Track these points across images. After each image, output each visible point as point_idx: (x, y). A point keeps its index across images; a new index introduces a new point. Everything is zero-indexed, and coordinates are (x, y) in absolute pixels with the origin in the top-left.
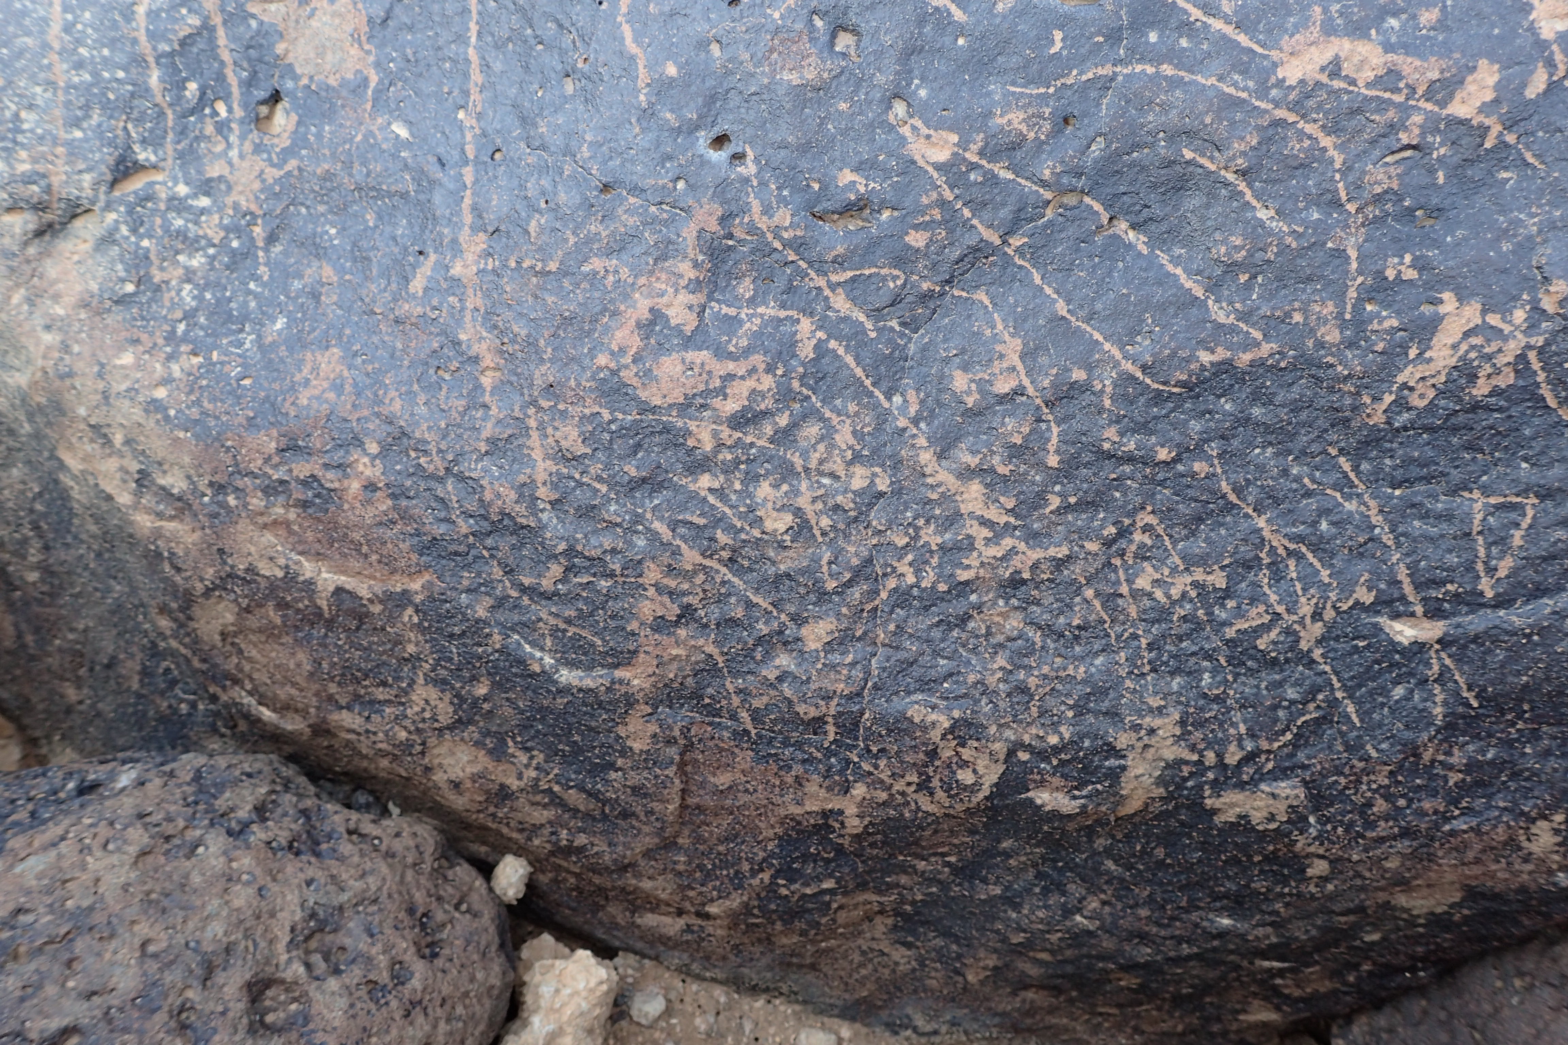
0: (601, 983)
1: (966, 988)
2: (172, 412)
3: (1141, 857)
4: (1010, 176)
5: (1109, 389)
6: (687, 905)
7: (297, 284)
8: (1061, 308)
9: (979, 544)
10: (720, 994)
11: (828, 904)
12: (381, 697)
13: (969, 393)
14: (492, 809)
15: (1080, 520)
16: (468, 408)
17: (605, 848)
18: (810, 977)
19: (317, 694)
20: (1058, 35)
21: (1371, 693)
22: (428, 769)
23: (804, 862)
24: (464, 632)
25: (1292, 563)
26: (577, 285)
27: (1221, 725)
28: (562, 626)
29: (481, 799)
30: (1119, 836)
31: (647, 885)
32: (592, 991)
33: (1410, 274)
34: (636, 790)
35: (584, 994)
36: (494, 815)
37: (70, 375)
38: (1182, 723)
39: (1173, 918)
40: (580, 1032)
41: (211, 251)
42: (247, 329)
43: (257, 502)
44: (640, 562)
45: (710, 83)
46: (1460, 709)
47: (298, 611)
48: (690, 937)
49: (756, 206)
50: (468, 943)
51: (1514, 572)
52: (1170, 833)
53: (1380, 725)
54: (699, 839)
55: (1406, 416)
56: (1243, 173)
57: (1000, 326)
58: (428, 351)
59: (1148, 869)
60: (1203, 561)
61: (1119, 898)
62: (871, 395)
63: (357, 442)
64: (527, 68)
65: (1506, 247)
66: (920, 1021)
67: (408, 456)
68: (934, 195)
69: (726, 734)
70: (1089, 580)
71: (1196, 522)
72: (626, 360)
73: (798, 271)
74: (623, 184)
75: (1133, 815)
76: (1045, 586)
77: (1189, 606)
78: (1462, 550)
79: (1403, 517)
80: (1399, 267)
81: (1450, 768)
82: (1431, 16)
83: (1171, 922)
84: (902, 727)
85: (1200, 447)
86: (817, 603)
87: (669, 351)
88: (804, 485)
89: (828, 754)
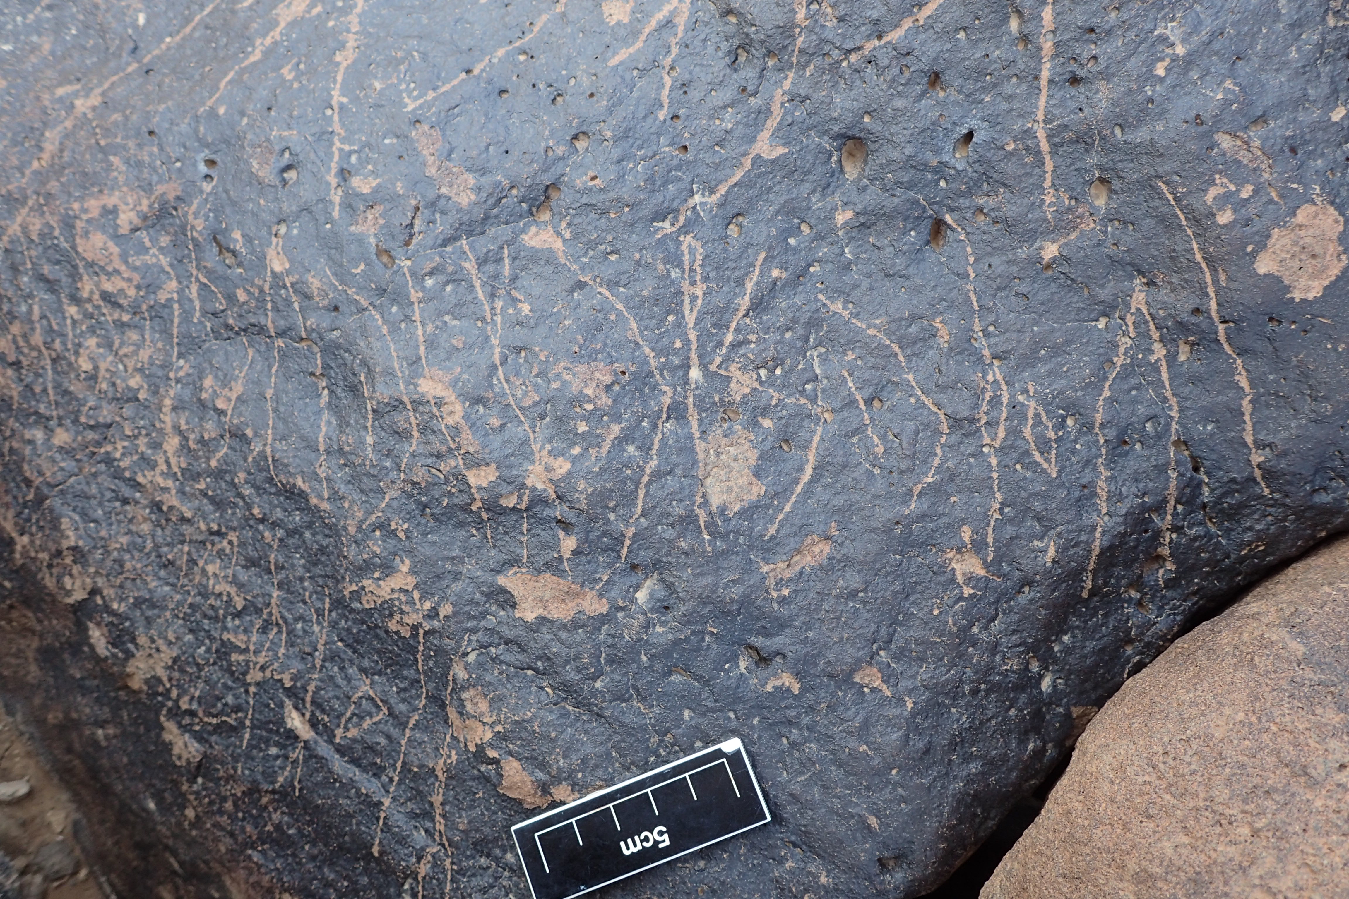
1: (45, 721)
4: (297, 308)
5: (255, 453)
7: (35, 38)
8: (269, 393)
9: (158, 470)
13: (207, 391)
15: (208, 508)
16: (16, 168)
20: (362, 266)
21: (261, 737)
26: (102, 161)
27: (191, 681)
33: (402, 535)
38: (175, 660)
44: (16, 317)
45: (229, 133)
46: (289, 789)
49: (195, 207)
51: (354, 740)
52: (147, 721)
53: (252, 759)
55: (359, 605)
56: (374, 411)
57: (243, 375)
58: (32, 125)
60: (240, 586)
61: (121, 740)
62: (172, 347)
64: (202, 48)
65: (448, 566)
66: (19, 719)
68: (261, 283)
70: (191, 541)
71: (251, 563)
72: (85, 217)
73: (189, 256)
74: (159, 139)
75: (134, 692)
76: (171, 524)
77: (219, 603)
78: (342, 704)
79: (332, 659)
80: (400, 525)
81: (270, 819)
82: (496, 423)
83: (132, 779)
84: (55, 524)
85: (274, 525)
86: (73, 422)
87: (104, 232)
88: (110, 358)
89: (25, 505)
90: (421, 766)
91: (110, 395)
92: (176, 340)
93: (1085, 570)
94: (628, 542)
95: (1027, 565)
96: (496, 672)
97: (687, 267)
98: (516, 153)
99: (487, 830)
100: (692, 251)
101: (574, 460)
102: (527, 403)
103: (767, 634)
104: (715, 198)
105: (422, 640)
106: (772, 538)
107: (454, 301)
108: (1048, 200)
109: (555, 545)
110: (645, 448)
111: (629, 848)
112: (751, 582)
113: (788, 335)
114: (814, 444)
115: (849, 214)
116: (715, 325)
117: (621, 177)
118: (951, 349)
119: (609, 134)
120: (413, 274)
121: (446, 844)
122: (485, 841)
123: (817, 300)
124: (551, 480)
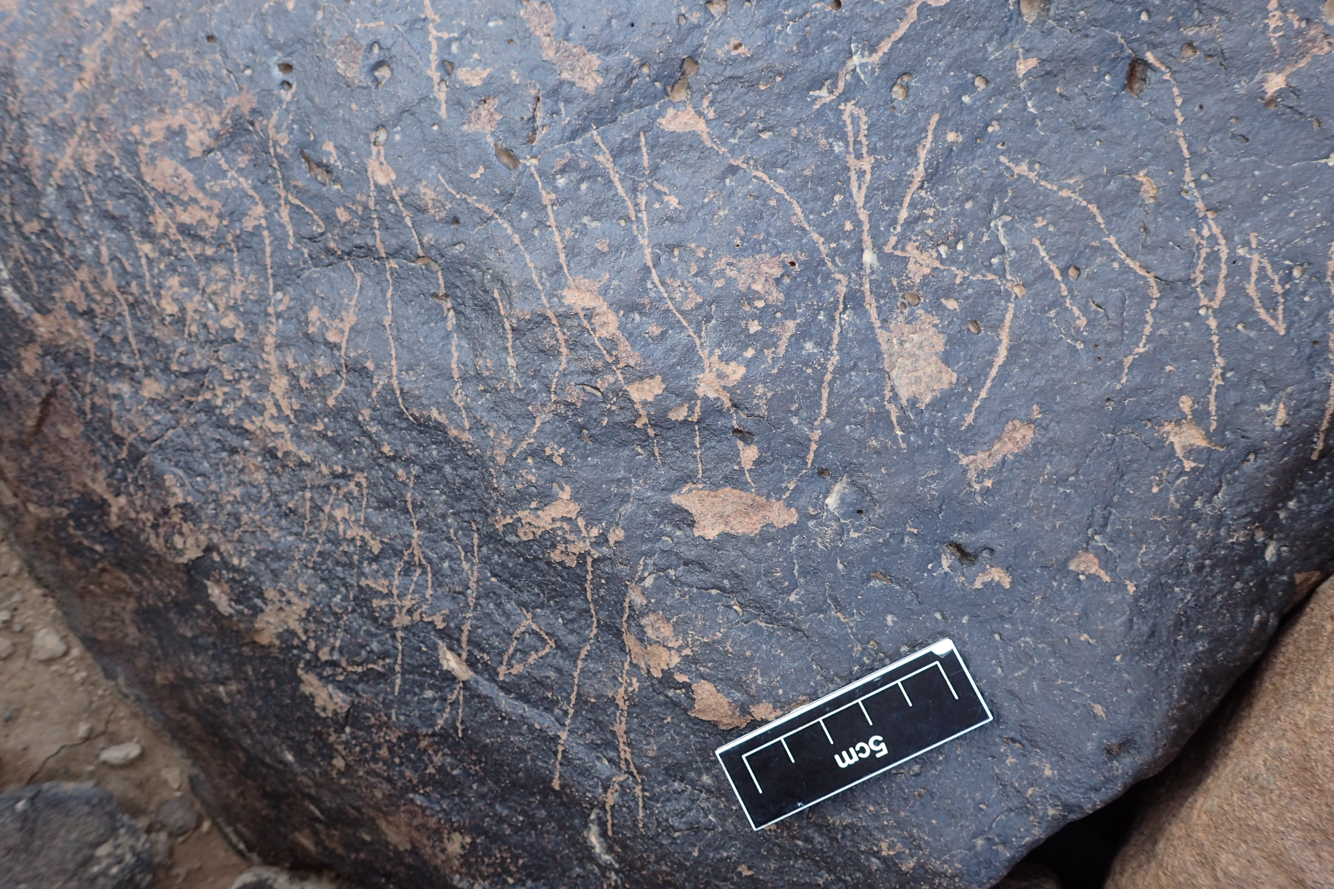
1: (153, 682)
3: (263, 678)
4: (409, 224)
5: (379, 387)
6: (20, 493)
8: (387, 320)
9: (267, 415)
10: (16, 565)
11: (97, 561)
15: (329, 450)
16: (56, 92)
18: (77, 601)
20: (481, 170)
21: (414, 682)
23: (89, 522)
26: (157, 76)
27: (329, 631)
28: (23, 261)
33: (558, 461)
34: (17, 395)
38: (309, 612)
39: (266, 732)
44: (81, 262)
45: (303, 30)
46: (451, 731)
48: (14, 514)
49: (275, 120)
51: (520, 676)
52: (279, 675)
53: (407, 704)
54: (41, 458)
55: (514, 538)
56: (513, 330)
58: (64, 41)
59: (265, 689)
60: (375, 529)
61: (247, 695)
62: (267, 280)
65: (614, 489)
66: (122, 682)
67: (6, 89)
68: (364, 199)
69: (75, 404)
70: (312, 487)
71: (384, 504)
72: (147, 141)
73: (274, 176)
74: (221, 44)
75: (263, 647)
76: (287, 470)
77: (352, 548)
78: (503, 640)
79: (487, 596)
80: (555, 451)
81: (432, 762)
82: (656, 330)
83: (264, 733)
84: (157, 481)
85: (408, 462)
86: (162, 371)
87: (173, 157)
88: (197, 298)
89: (118, 464)
90: (599, 697)
91: (202, 338)
92: (270, 271)
93: (1317, 430)
94: (814, 447)
95: (1254, 433)
96: (677, 595)
97: (851, 140)
98: (643, 25)
99: (679, 755)
100: (855, 120)
101: (749, 363)
102: (689, 306)
103: (971, 528)
104: (876, 58)
105: (590, 568)
106: (970, 427)
107: (592, 201)
108: (1273, 24)
109: (735, 456)
110: (824, 343)
112: (952, 477)
113: (969, 205)
114: (1007, 322)
115: (1032, 62)
116: (887, 201)
117: (769, 43)
118: (1159, 205)
120: (542, 174)
121: (635, 772)
122: (678, 765)
123: (999, 163)
124: (724, 388)
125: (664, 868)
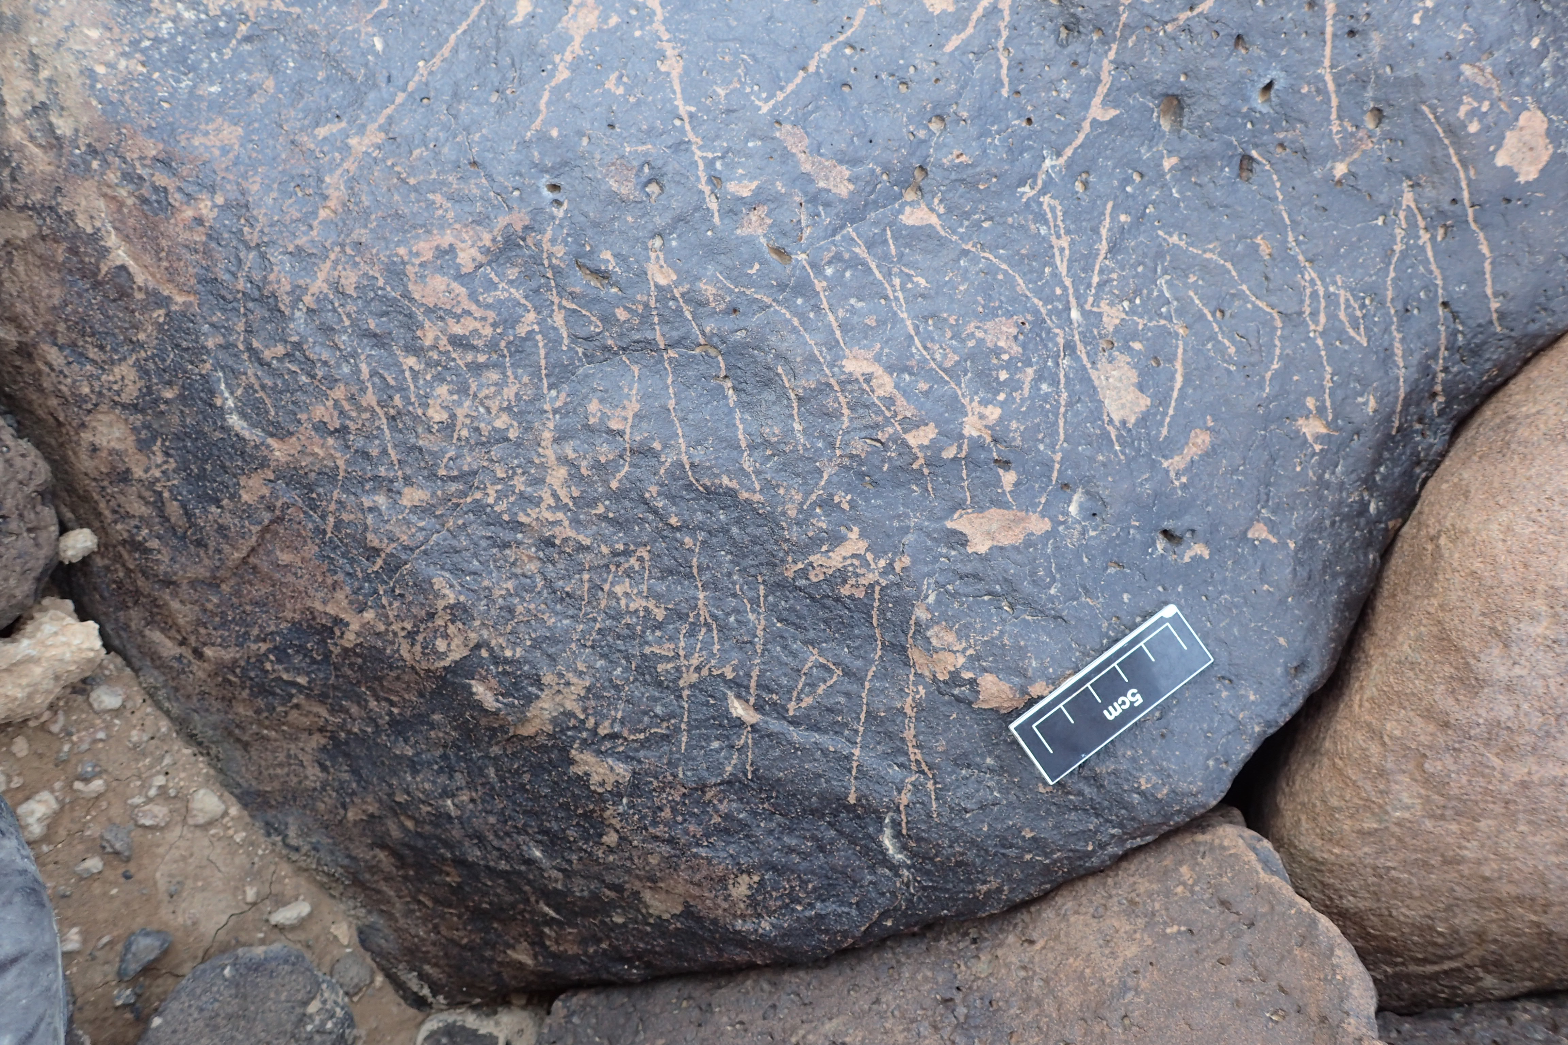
0: (92, 650)
2: (99, 86)
3: (513, 775)
4: (690, 317)
5: (667, 465)
6: (192, 639)
7: (244, 76)
8: (671, 404)
9: (543, 506)
10: (164, 726)
11: (291, 696)
12: (91, 356)
13: (594, 416)
14: (106, 483)
15: (608, 530)
16: (299, 220)
17: (167, 560)
19: (46, 324)
20: (757, 266)
21: (701, 736)
22: (83, 425)
23: (298, 652)
24: (188, 349)
25: (704, 630)
26: (419, 201)
27: (609, 705)
28: (257, 387)
29: (104, 470)
30: (509, 752)
31: (175, 605)
32: (80, 650)
33: (846, 506)
34: (221, 529)
35: (74, 648)
36: (103, 488)
37: (45, 14)
38: (588, 689)
39: (507, 834)
40: (50, 672)
41: (203, 16)
42: (191, 75)
43: (112, 177)
44: (336, 380)
45: (570, 155)
46: (741, 775)
47: (82, 262)
48: (176, 665)
49: (549, 234)
50: (19, 557)
51: (810, 708)
52: (540, 765)
53: (694, 759)
54: (238, 593)
55: (804, 582)
56: (799, 399)
57: (634, 392)
58: (299, 172)
59: (513, 787)
60: (658, 598)
61: (483, 801)
62: (541, 380)
63: (212, 190)
64: (478, 70)
65: (896, 524)
66: (292, 832)
67: (239, 220)
68: (645, 298)
69: (310, 526)
70: (591, 569)
71: (668, 573)
72: (416, 261)
73: (547, 285)
74: (485, 169)
75: (526, 738)
76: (564, 556)
77: (635, 620)
78: (792, 679)
79: (773, 641)
80: (842, 499)
81: (717, 811)
82: (924, 386)
83: (505, 836)
84: (424, 587)
85: (695, 530)
86: (426, 478)
87: (444, 274)
88: (468, 403)
89: (367, 578)
90: (889, 709)
93: (1394, 412)
94: (1057, 466)
95: (1356, 419)
96: (956, 605)
97: (1052, 224)
98: (880, 141)
99: (966, 744)
100: (1053, 209)
101: (1002, 404)
102: (948, 364)
103: (1176, 516)
104: (1062, 161)
106: (1166, 439)
107: (856, 285)
108: (1335, 128)
109: (998, 482)
111: (1112, 714)
112: (1159, 478)
113: (1140, 269)
114: (1179, 356)
115: (1174, 160)
116: (1083, 270)
117: (984, 152)
118: (1273, 260)
119: (965, 115)
120: (813, 265)
121: (926, 769)
122: (965, 755)
123: (1158, 236)
124: (986, 427)
125: (958, 849)
